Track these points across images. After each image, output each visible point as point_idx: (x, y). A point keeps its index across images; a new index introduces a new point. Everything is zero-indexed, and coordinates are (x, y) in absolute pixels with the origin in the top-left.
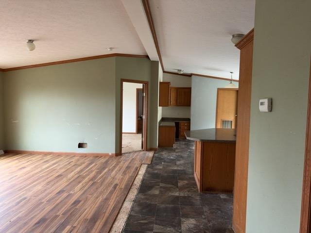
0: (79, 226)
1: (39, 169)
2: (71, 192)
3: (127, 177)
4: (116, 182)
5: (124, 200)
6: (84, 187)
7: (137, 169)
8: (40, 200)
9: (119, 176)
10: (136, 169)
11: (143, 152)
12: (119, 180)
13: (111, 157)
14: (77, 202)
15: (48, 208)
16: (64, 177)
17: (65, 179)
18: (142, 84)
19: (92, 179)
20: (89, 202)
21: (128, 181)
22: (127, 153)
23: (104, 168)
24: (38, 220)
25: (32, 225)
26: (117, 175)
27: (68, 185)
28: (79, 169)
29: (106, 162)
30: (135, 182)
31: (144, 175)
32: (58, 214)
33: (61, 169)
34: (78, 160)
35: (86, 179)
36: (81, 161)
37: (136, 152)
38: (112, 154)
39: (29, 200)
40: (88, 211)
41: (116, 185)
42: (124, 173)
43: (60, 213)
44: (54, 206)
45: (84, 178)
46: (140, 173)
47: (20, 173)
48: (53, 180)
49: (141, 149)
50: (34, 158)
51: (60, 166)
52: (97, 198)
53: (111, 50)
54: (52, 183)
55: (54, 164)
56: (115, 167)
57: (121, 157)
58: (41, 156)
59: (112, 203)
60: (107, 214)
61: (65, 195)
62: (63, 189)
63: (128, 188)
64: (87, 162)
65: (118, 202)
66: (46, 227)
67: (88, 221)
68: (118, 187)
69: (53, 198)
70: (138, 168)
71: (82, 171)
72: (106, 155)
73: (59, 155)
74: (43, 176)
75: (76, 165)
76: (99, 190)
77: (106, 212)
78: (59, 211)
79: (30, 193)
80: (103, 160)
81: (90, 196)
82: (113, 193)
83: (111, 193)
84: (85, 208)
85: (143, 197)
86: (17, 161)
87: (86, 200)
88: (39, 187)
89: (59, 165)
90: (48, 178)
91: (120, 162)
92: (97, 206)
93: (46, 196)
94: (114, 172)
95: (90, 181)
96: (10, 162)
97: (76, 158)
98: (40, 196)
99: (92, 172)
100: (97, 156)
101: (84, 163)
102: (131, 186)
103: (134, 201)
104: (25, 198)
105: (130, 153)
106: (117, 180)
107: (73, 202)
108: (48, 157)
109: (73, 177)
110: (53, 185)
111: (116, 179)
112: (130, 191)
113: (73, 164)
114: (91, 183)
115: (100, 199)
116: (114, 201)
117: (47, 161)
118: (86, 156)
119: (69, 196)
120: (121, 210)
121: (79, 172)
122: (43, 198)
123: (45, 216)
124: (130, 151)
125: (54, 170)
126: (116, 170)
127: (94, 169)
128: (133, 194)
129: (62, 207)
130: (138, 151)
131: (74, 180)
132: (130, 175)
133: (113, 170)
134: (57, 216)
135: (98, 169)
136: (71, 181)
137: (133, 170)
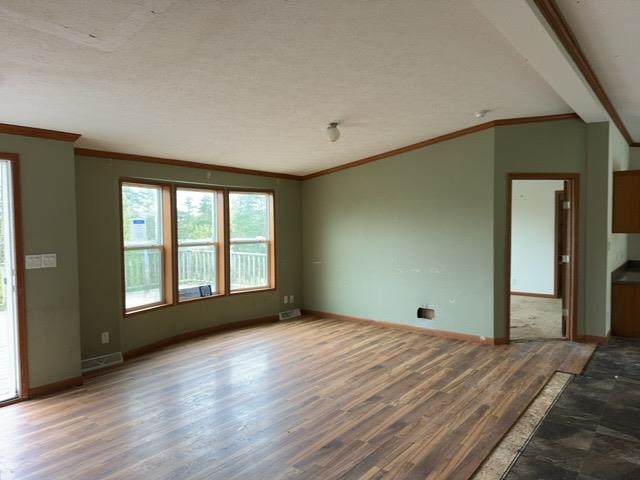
0: (393, 473)
1: (347, 350)
2: (392, 403)
3: (513, 395)
4: (487, 400)
5: (497, 445)
6: (417, 398)
7: (540, 382)
8: (339, 405)
9: (495, 390)
10: (540, 380)
11: (563, 343)
12: (493, 397)
13: (485, 345)
14: (398, 425)
15: (349, 424)
16: (385, 371)
17: (386, 376)
18: (562, 182)
19: (436, 385)
20: (422, 431)
21: (514, 403)
22: (522, 341)
23: (465, 367)
24: (329, 440)
25: (319, 447)
26: (490, 386)
27: (388, 388)
28: (414, 360)
29: (472, 354)
30: (531, 411)
31: (559, 398)
32: (362, 439)
33: (382, 353)
34: (416, 342)
35: (425, 383)
36: (421, 345)
37: (546, 340)
38: (487, 339)
39: (322, 402)
40: (417, 447)
41: (485, 408)
42: (509, 385)
43: (366, 438)
44: (359, 421)
45: (421, 379)
46: (548, 390)
47: (317, 352)
48: (364, 374)
49: (560, 336)
50: (341, 329)
51: (381, 349)
52: (440, 425)
53: (483, 116)
54: (363, 379)
55: (372, 343)
56: (489, 368)
57: (506, 349)
58: (353, 325)
59: (467, 445)
60: (452, 465)
61: (381, 406)
62: (379, 393)
63: (512, 421)
64: (432, 348)
65: (483, 446)
66: (338, 459)
67: (411, 469)
68: (488, 412)
69: (358, 408)
70: (544, 378)
71: (419, 364)
72: (473, 340)
73: (384, 327)
74: (350, 363)
75: (410, 352)
76: (447, 411)
77: (451, 459)
78: (365, 433)
79: (325, 391)
80: (465, 350)
81: (427, 419)
82: (475, 423)
83: (472, 421)
84: (411, 440)
85: (544, 448)
86: (316, 330)
87: (418, 425)
88: (341, 383)
89: (381, 346)
90: (357, 368)
91: (503, 359)
92: (436, 441)
93: (349, 401)
94: (484, 379)
95: (430, 388)
96: (307, 330)
97: (414, 337)
98: (339, 400)
99: (439, 369)
100: (455, 340)
101: (427, 349)
102: (520, 417)
103: (522, 452)
104: (316, 398)
105: (530, 341)
106: (489, 397)
107: (392, 423)
108: (365, 330)
109: (400, 373)
110: (364, 383)
111: (486, 395)
112: (516, 428)
113: (404, 348)
114: (432, 392)
115: (446, 429)
116: (475, 441)
117: (361, 336)
118: (432, 337)
119: (387, 410)
120: (487, 465)
121: (413, 367)
122: (344, 404)
123: (341, 437)
124: (532, 336)
125: (370, 354)
126: (491, 374)
127: (443, 364)
128: (521, 436)
129: (370, 428)
130: (552, 339)
131: (402, 380)
132: (522, 391)
133: (483, 373)
134: (359, 443)
135: (452, 366)
136: (396, 380)
137: (531, 381)
